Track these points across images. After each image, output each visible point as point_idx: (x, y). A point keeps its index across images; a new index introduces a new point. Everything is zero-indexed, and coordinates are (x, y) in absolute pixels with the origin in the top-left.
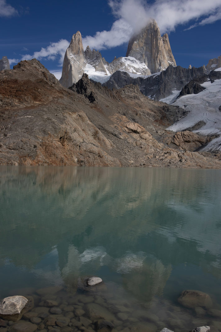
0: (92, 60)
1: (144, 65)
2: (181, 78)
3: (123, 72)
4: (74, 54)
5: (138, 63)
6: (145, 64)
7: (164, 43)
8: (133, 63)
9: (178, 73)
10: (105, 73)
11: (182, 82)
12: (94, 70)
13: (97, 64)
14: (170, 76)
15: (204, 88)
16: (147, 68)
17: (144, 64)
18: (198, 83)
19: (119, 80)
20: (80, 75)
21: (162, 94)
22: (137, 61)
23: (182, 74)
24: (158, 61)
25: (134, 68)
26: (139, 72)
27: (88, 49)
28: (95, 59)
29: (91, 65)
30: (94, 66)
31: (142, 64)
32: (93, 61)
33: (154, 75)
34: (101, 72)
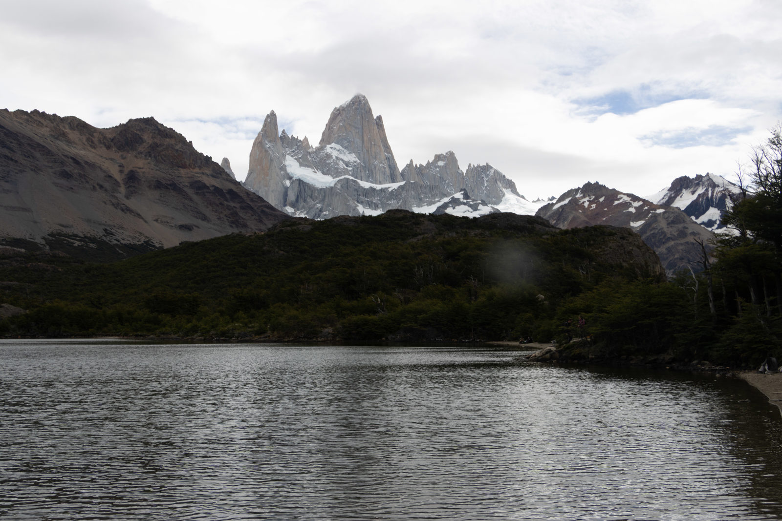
0: (292, 149)
1: (355, 157)
3: (353, 180)
4: (270, 142)
5: (347, 153)
6: (355, 156)
7: (378, 128)
8: (341, 153)
10: (314, 170)
12: (298, 164)
13: (300, 156)
16: (359, 161)
17: (353, 155)
19: (347, 188)
20: (282, 172)
22: (345, 150)
24: (373, 154)
25: (343, 161)
26: (350, 167)
27: (284, 133)
28: (295, 149)
29: (292, 156)
30: (296, 159)
31: (352, 154)
32: (293, 151)
34: (307, 168)
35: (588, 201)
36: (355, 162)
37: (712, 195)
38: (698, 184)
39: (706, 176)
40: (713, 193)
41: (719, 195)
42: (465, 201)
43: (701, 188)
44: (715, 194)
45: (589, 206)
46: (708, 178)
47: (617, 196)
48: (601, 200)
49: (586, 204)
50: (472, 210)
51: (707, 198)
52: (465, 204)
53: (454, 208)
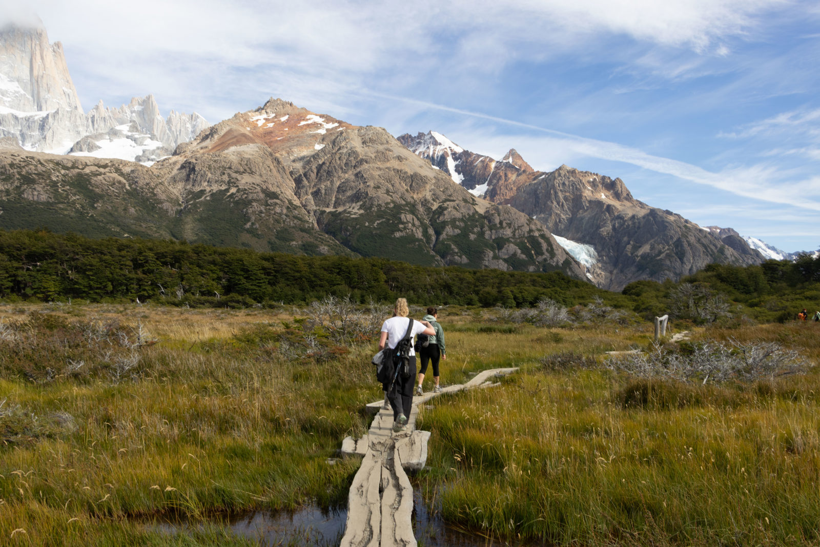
1: (18, 87)
2: (77, 127)
5: (6, 81)
6: (18, 85)
9: (73, 119)
11: (78, 133)
14: (61, 121)
15: (100, 148)
16: (22, 92)
17: (16, 84)
18: (93, 141)
21: (49, 144)
23: (79, 120)
24: (45, 86)
31: (13, 83)
33: (36, 115)
35: (264, 119)
36: (16, 92)
37: (434, 153)
38: (419, 143)
39: (428, 134)
40: (434, 150)
41: (441, 153)
42: (130, 134)
43: (423, 146)
44: (436, 152)
45: (264, 125)
46: (430, 136)
47: (306, 116)
48: (284, 119)
49: (260, 123)
50: (135, 145)
51: (428, 156)
52: (128, 137)
53: (111, 140)
